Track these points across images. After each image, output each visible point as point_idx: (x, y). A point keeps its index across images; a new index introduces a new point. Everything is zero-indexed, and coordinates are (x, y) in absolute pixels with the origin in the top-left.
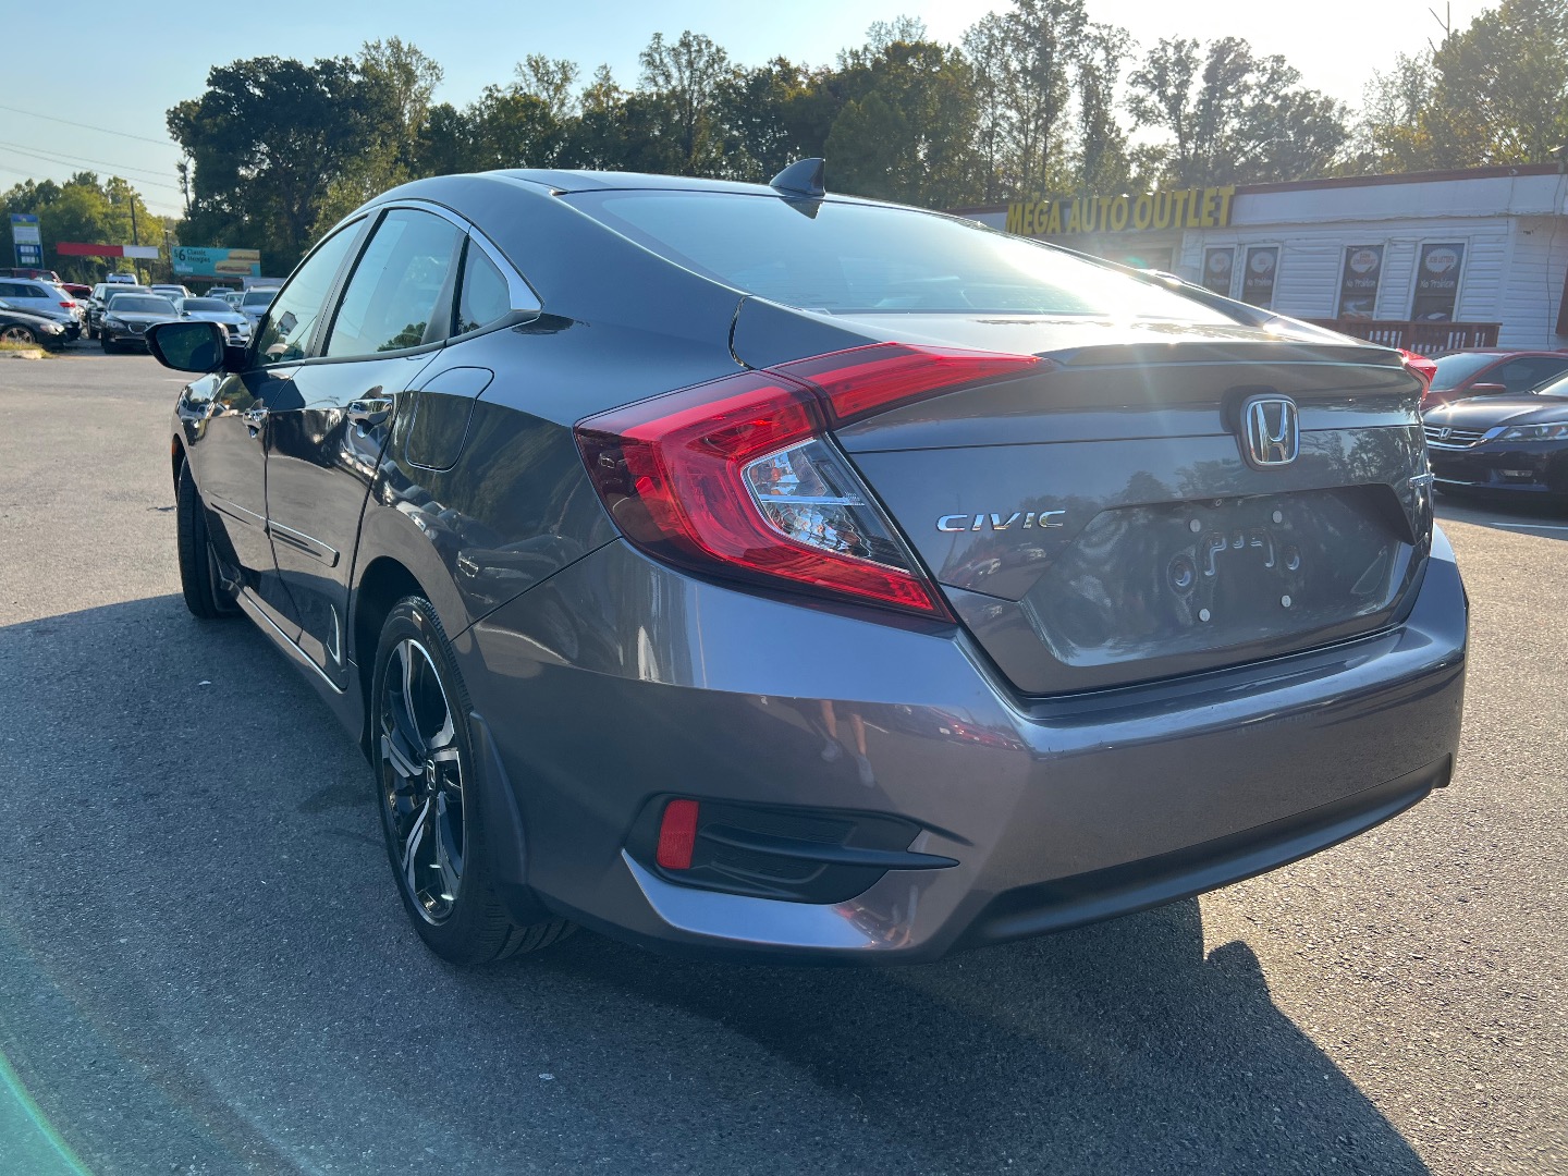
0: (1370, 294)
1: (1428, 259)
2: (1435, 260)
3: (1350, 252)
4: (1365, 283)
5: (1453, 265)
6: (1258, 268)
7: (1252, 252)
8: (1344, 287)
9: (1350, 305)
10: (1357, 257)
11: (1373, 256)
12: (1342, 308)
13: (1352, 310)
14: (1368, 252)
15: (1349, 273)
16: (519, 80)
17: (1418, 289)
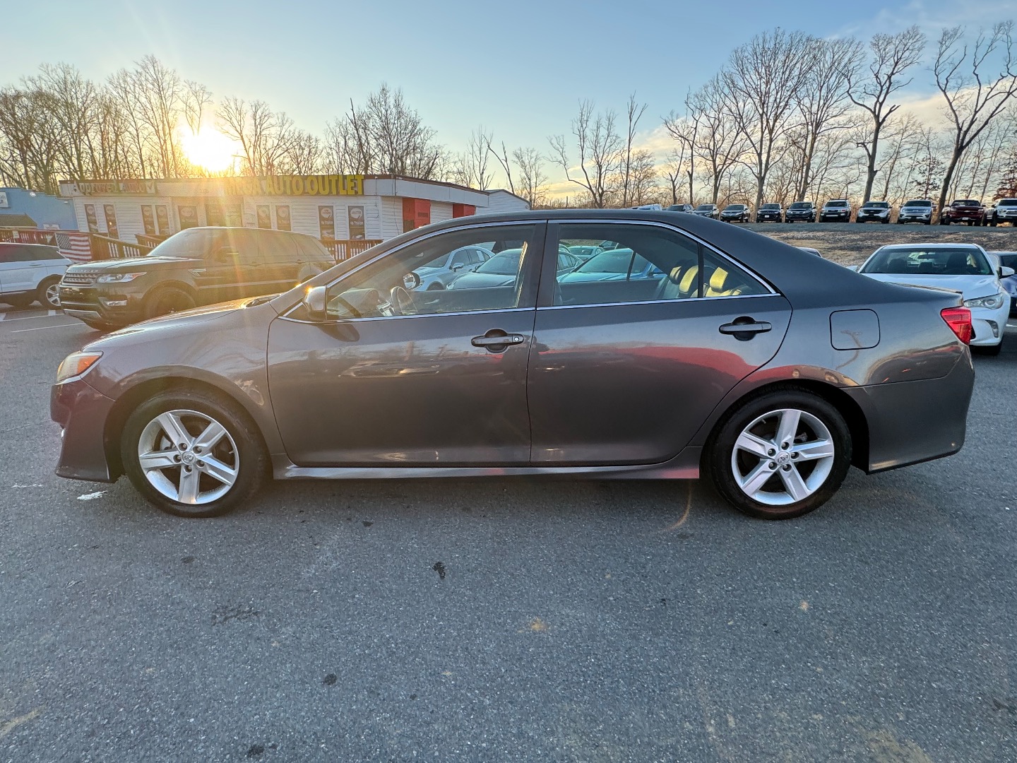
0: (332, 226)
1: (351, 212)
2: (354, 213)
3: (321, 208)
4: (329, 223)
5: (361, 215)
6: (282, 215)
7: (278, 207)
8: (321, 225)
9: (324, 232)
10: (323, 211)
11: (330, 210)
12: (322, 233)
13: (326, 234)
14: (326, 209)
15: (322, 218)
17: (350, 225)
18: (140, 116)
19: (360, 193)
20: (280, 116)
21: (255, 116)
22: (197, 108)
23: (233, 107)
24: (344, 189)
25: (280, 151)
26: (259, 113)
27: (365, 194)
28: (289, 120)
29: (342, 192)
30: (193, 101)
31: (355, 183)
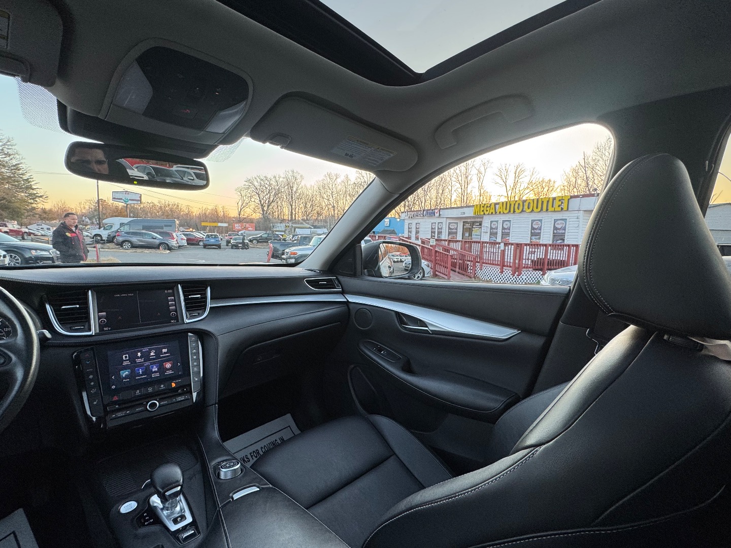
0: (539, 234)
1: (556, 224)
3: (533, 221)
4: (538, 231)
5: (564, 225)
6: (505, 226)
7: (504, 221)
8: (531, 233)
9: (533, 238)
10: (534, 223)
11: (539, 223)
12: (531, 239)
13: (534, 240)
14: (537, 221)
15: (533, 228)
16: (325, 178)
17: (554, 233)
18: (454, 180)
19: (565, 208)
20: (532, 170)
21: (516, 172)
22: (483, 172)
23: (504, 170)
24: (553, 207)
25: (528, 191)
26: (518, 170)
27: (569, 210)
28: (537, 172)
29: (550, 209)
30: (482, 170)
31: (562, 203)
